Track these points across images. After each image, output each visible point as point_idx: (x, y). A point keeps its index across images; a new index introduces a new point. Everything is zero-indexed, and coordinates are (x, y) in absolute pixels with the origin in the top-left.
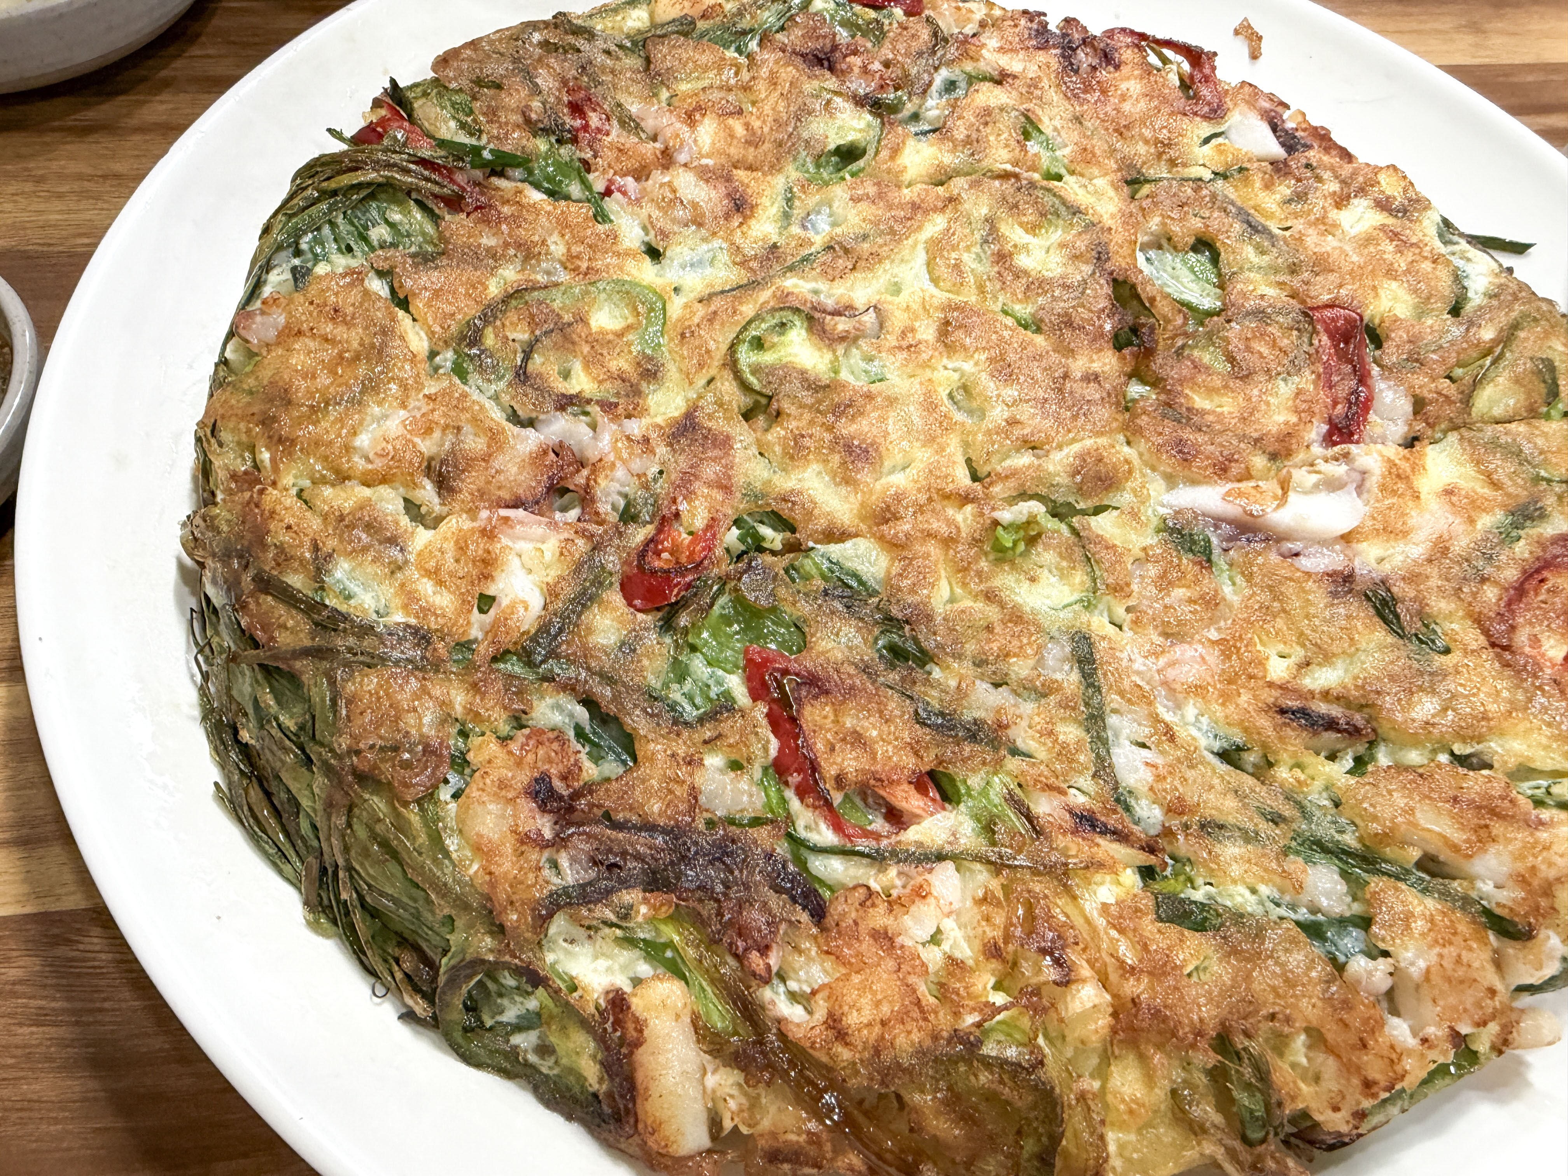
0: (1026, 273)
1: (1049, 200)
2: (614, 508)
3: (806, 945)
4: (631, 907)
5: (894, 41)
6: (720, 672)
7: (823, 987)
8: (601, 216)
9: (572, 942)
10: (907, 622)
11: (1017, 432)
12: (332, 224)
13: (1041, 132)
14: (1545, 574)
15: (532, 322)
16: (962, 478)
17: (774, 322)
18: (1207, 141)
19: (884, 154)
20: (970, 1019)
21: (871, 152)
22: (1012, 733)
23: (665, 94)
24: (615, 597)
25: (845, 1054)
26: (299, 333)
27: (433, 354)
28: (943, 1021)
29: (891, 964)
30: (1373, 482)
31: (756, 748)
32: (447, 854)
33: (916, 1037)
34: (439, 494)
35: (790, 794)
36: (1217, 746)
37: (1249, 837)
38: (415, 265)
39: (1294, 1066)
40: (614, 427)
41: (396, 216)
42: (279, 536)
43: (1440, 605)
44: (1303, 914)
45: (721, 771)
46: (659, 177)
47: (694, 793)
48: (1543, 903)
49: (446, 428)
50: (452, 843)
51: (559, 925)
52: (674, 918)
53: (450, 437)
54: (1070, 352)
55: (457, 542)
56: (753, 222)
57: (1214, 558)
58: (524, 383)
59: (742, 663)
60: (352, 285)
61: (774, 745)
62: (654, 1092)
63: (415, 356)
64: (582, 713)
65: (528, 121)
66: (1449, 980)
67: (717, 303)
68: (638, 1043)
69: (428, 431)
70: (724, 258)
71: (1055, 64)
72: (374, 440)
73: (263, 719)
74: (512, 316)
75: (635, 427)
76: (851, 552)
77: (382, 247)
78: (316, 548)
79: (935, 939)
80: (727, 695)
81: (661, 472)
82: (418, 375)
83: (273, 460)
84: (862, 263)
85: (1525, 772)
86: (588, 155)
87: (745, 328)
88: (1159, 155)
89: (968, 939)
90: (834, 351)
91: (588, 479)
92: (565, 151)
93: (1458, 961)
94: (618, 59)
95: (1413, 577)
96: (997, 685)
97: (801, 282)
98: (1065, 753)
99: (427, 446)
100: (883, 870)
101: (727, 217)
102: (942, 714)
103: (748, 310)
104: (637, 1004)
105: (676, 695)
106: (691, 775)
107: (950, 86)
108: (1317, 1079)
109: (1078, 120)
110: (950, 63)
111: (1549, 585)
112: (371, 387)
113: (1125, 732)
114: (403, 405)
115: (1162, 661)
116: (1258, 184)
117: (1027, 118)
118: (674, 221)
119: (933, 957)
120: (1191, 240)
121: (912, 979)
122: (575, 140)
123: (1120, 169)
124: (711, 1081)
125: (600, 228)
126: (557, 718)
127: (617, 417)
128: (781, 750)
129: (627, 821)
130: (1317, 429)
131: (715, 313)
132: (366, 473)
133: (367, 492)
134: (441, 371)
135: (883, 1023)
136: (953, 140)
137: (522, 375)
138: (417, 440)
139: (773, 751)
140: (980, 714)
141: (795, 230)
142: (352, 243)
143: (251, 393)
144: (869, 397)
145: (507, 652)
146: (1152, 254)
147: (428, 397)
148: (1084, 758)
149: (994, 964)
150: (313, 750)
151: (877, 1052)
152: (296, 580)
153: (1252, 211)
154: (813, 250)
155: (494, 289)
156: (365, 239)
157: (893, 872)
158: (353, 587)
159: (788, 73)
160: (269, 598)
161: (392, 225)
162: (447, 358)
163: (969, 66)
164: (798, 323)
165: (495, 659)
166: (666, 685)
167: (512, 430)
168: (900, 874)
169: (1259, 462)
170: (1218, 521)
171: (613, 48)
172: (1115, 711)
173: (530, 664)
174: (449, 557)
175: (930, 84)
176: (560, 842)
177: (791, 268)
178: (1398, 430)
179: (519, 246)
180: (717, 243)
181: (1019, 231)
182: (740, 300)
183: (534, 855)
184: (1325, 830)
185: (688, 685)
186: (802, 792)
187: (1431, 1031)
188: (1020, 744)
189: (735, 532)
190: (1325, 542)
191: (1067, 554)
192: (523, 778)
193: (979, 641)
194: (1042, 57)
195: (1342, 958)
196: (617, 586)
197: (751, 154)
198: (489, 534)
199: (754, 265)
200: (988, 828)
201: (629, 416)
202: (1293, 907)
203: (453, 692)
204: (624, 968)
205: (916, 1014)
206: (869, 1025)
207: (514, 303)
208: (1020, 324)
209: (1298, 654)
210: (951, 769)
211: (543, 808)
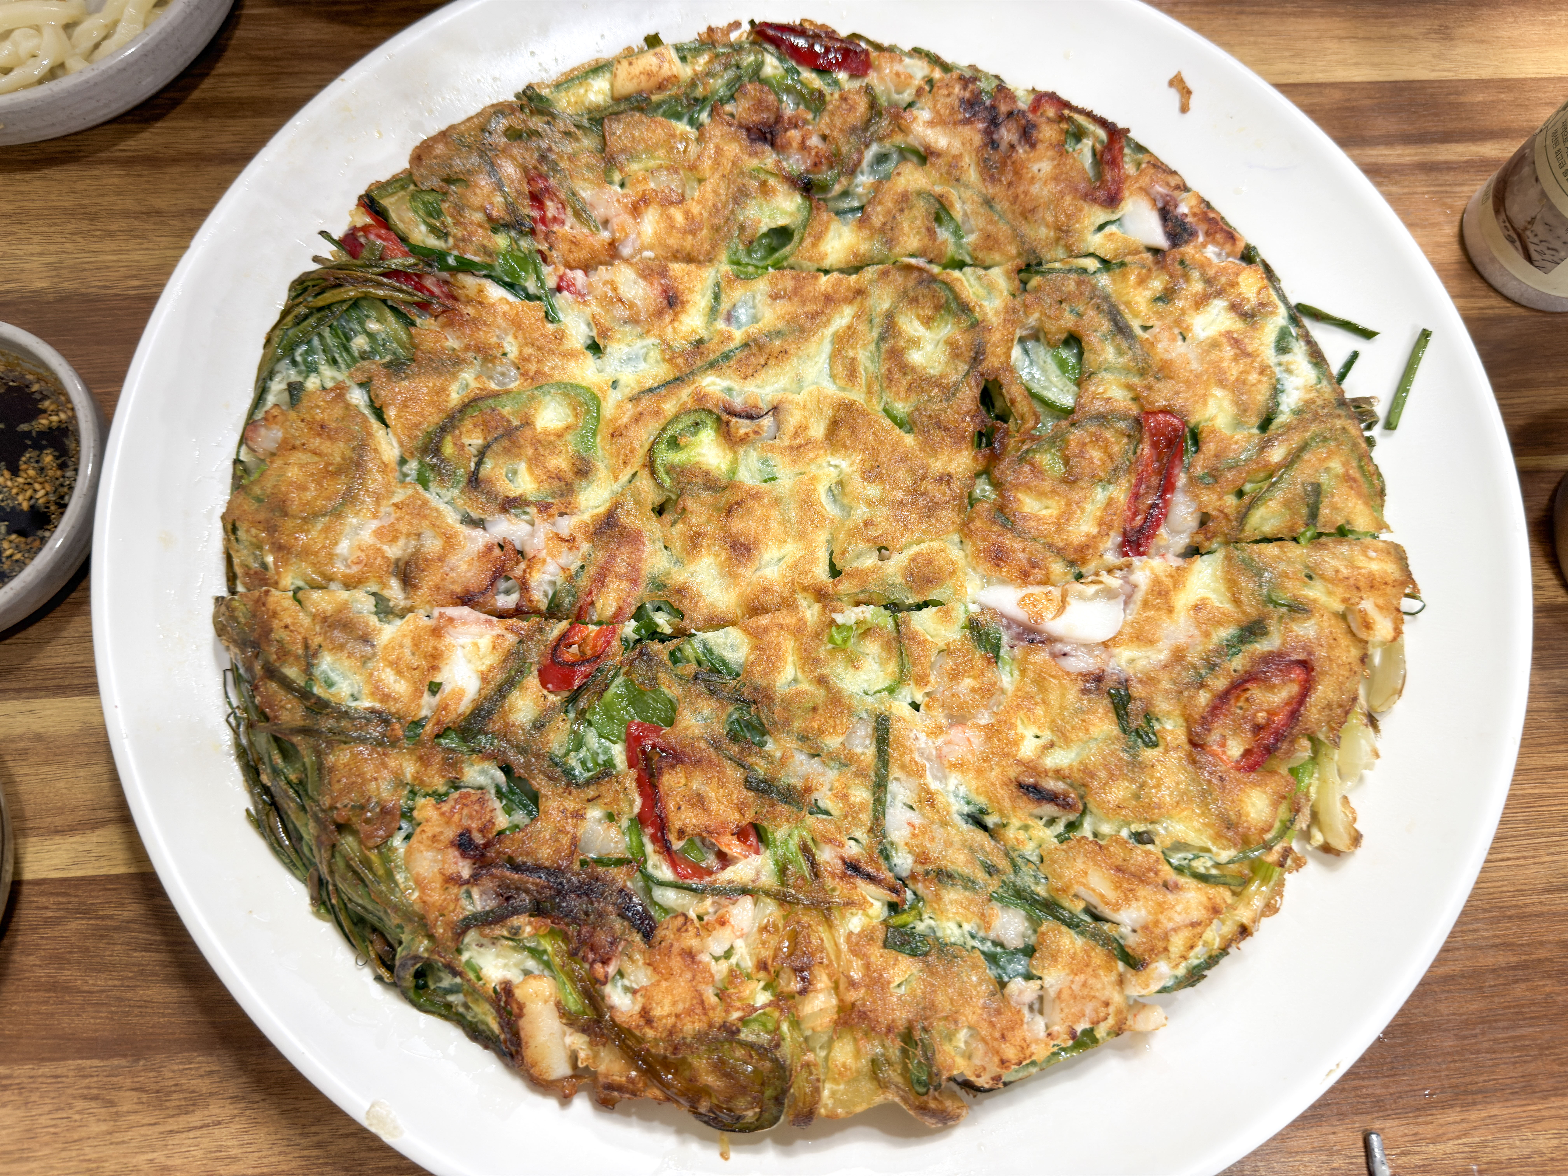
0: (913, 369)
1: (944, 294)
2: (546, 595)
3: (637, 956)
4: (519, 928)
5: (832, 114)
6: (608, 743)
7: (642, 988)
8: (550, 317)
9: (481, 946)
10: (755, 702)
11: (873, 532)
12: (320, 336)
13: (952, 218)
14: (1248, 686)
15: (486, 426)
16: (821, 572)
17: (689, 423)
18: (1101, 228)
19: (808, 241)
20: (736, 1015)
21: (796, 238)
22: (815, 795)
23: (617, 177)
24: (533, 681)
25: (650, 1033)
26: (294, 448)
27: (403, 461)
28: (718, 1016)
29: (688, 975)
30: (1139, 596)
31: (625, 807)
32: (397, 885)
33: (697, 1026)
34: (404, 590)
35: (646, 840)
36: (966, 809)
37: (969, 883)
38: (388, 377)
39: (956, 1047)
40: (547, 526)
41: (373, 326)
42: (279, 634)
43: (1162, 705)
44: (988, 947)
45: (600, 821)
46: (603, 273)
47: (575, 842)
48: (1160, 945)
49: (408, 535)
50: (400, 878)
51: (471, 936)
52: (552, 933)
53: (413, 543)
54: (934, 452)
55: (413, 638)
56: (683, 318)
57: (1002, 653)
58: (476, 488)
59: (623, 736)
60: (334, 400)
61: (638, 802)
62: (532, 1044)
63: (386, 465)
64: (500, 777)
65: (490, 218)
66: (1075, 998)
67: (645, 402)
68: (520, 1015)
69: (394, 540)
70: (655, 354)
71: (977, 139)
72: (351, 547)
73: (276, 772)
74: (468, 424)
75: (566, 525)
76: (720, 641)
77: (363, 358)
78: (306, 647)
79: (728, 954)
80: (609, 764)
81: (583, 567)
82: (389, 483)
83: (275, 563)
84: (772, 361)
85: (1180, 846)
86: (544, 247)
87: (664, 430)
88: (1058, 240)
89: (750, 955)
90: (735, 453)
91: (525, 571)
92: (525, 244)
93: (1084, 985)
94: (577, 140)
95: (1149, 680)
96: (814, 756)
97: (718, 380)
98: (851, 812)
99: (393, 551)
100: (702, 900)
101: (660, 313)
102: (766, 782)
103: (670, 407)
104: (518, 993)
105: (573, 761)
106: (575, 826)
107: (881, 158)
108: (970, 1057)
109: (988, 202)
110: (880, 140)
111: (1248, 694)
112: (349, 499)
113: (900, 797)
114: (375, 516)
115: (940, 741)
116: (1133, 278)
117: (941, 203)
118: (614, 318)
119: (721, 969)
120: (1064, 336)
121: (702, 987)
122: (533, 232)
123: (1019, 254)
124: (568, 1040)
125: (550, 327)
126: (481, 780)
127: (550, 516)
128: (643, 805)
129: (524, 863)
130: (1115, 538)
131: (641, 414)
132: (344, 576)
133: (344, 595)
134: (408, 479)
135: (677, 1016)
136: (871, 228)
137: (474, 481)
138: (385, 548)
139: (636, 810)
140: (793, 781)
141: (721, 325)
142: (337, 356)
143: (259, 500)
144: (756, 496)
145: (449, 728)
146: (1030, 345)
147: (396, 505)
148: (866, 817)
149: (762, 974)
150: (308, 804)
151: (671, 1034)
152: (292, 672)
153: (1122, 307)
154: (732, 346)
155: (455, 396)
156: (347, 350)
157: (709, 902)
158: (334, 676)
159: (732, 149)
160: (274, 685)
161: (371, 335)
162: (413, 466)
163: (899, 139)
164: (710, 423)
165: (438, 736)
166: (566, 754)
167: (466, 531)
168: (714, 903)
169: (1057, 568)
170: (1011, 622)
171: (573, 129)
172: (897, 779)
173: (465, 740)
174: (407, 651)
175: (860, 162)
176: (475, 878)
177: (712, 365)
178: (1182, 541)
179: (478, 349)
180: (651, 340)
181: (917, 324)
182: (664, 399)
183: (454, 890)
184: (1026, 880)
185: (583, 753)
186: (654, 839)
187: (1056, 1028)
188: (821, 804)
189: (633, 624)
190: (1089, 647)
191: (887, 646)
192: (450, 833)
193: (805, 719)
194: (967, 131)
195: (1006, 979)
196: (536, 673)
197: (689, 242)
198: (436, 632)
199: (680, 361)
200: (782, 871)
201: (561, 514)
202: (983, 940)
203: (405, 764)
204: (516, 965)
205: (699, 1010)
206: (669, 1016)
207: (470, 410)
208: (896, 423)
209: (1047, 735)
210: (765, 824)
211: (464, 855)
